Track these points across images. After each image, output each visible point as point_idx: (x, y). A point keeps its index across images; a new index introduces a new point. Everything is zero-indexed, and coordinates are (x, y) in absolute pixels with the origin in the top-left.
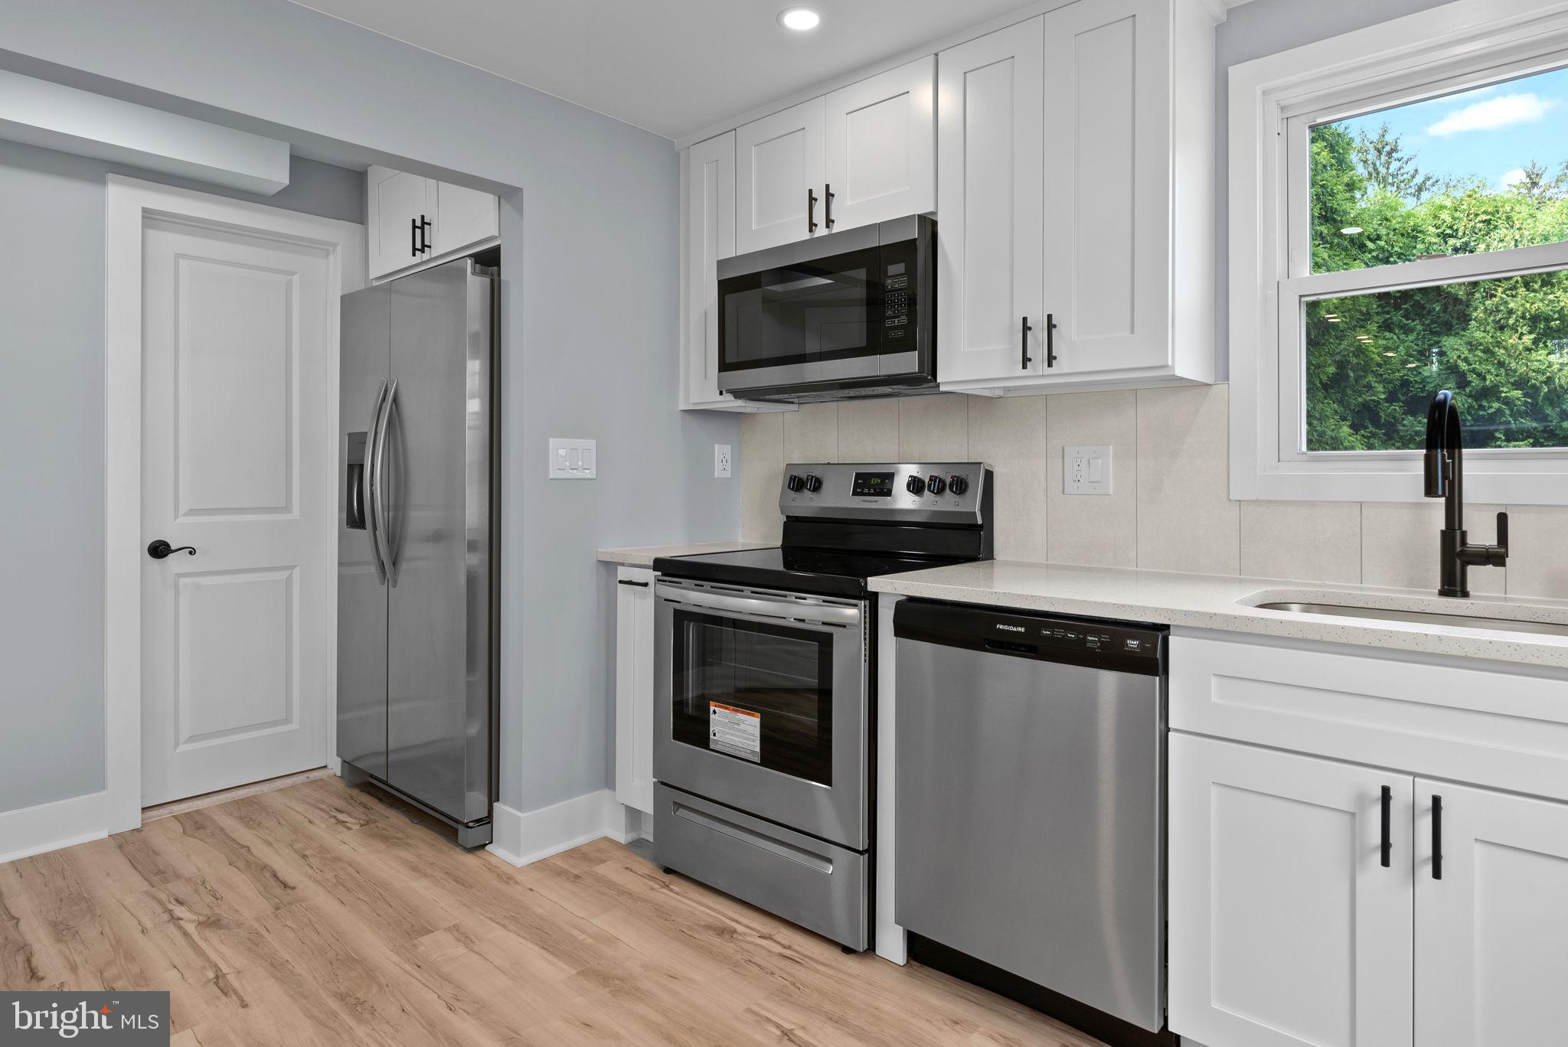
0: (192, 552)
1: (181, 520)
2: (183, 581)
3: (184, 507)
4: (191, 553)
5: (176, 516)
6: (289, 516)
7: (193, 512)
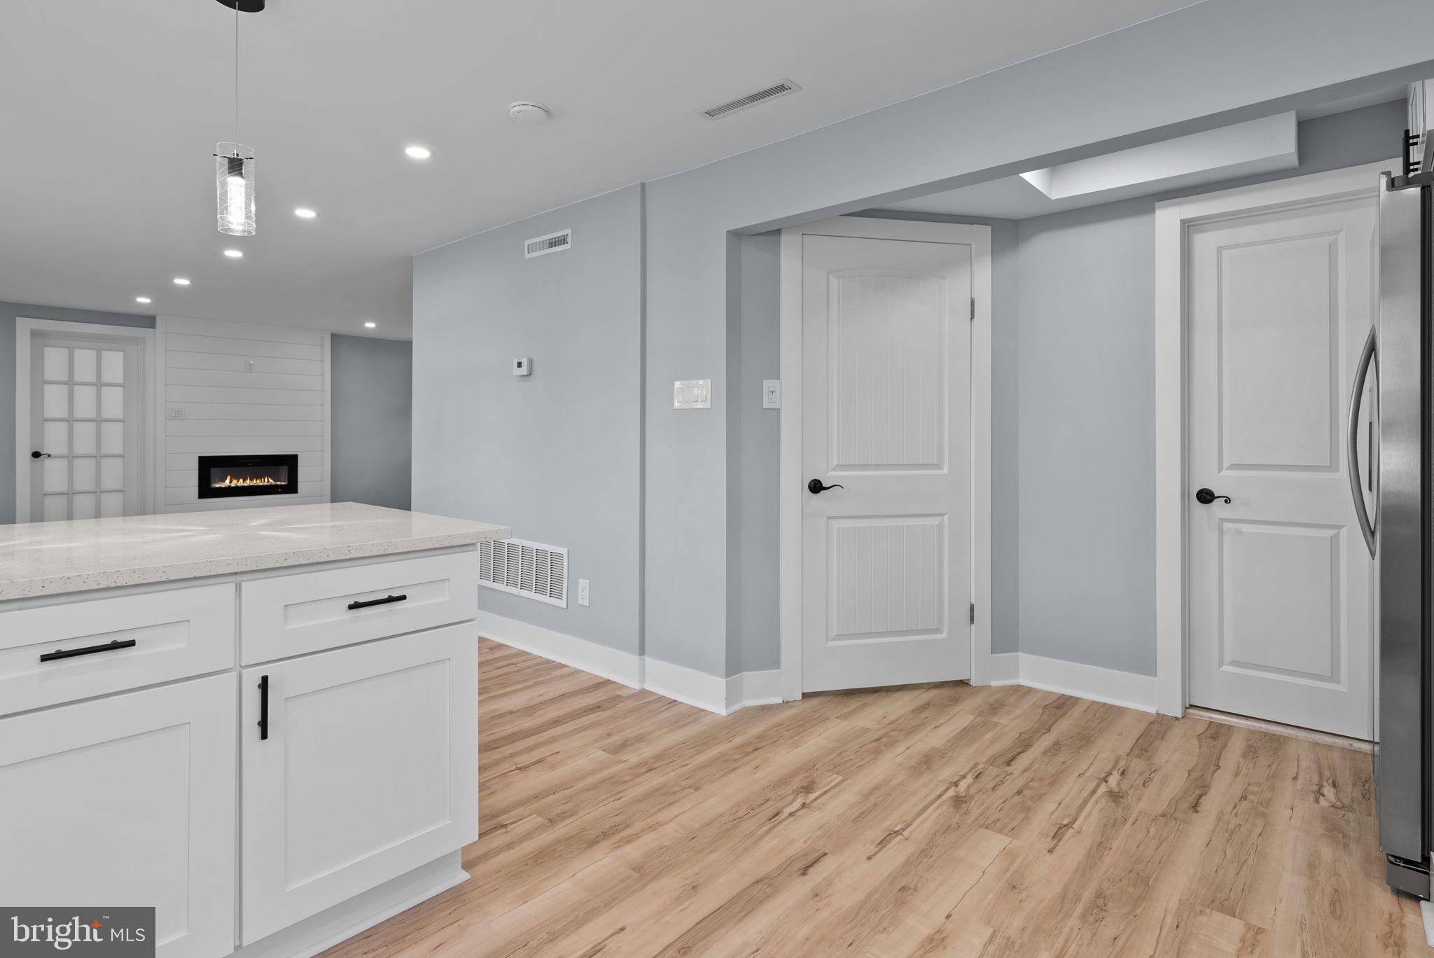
0: (1228, 501)
1: (1224, 473)
2: (1227, 525)
3: (1226, 463)
4: (1226, 501)
5: (1220, 469)
6: (1335, 476)
7: (1234, 466)
